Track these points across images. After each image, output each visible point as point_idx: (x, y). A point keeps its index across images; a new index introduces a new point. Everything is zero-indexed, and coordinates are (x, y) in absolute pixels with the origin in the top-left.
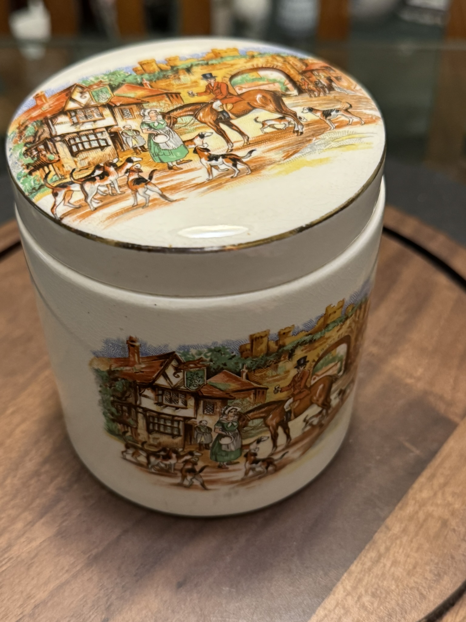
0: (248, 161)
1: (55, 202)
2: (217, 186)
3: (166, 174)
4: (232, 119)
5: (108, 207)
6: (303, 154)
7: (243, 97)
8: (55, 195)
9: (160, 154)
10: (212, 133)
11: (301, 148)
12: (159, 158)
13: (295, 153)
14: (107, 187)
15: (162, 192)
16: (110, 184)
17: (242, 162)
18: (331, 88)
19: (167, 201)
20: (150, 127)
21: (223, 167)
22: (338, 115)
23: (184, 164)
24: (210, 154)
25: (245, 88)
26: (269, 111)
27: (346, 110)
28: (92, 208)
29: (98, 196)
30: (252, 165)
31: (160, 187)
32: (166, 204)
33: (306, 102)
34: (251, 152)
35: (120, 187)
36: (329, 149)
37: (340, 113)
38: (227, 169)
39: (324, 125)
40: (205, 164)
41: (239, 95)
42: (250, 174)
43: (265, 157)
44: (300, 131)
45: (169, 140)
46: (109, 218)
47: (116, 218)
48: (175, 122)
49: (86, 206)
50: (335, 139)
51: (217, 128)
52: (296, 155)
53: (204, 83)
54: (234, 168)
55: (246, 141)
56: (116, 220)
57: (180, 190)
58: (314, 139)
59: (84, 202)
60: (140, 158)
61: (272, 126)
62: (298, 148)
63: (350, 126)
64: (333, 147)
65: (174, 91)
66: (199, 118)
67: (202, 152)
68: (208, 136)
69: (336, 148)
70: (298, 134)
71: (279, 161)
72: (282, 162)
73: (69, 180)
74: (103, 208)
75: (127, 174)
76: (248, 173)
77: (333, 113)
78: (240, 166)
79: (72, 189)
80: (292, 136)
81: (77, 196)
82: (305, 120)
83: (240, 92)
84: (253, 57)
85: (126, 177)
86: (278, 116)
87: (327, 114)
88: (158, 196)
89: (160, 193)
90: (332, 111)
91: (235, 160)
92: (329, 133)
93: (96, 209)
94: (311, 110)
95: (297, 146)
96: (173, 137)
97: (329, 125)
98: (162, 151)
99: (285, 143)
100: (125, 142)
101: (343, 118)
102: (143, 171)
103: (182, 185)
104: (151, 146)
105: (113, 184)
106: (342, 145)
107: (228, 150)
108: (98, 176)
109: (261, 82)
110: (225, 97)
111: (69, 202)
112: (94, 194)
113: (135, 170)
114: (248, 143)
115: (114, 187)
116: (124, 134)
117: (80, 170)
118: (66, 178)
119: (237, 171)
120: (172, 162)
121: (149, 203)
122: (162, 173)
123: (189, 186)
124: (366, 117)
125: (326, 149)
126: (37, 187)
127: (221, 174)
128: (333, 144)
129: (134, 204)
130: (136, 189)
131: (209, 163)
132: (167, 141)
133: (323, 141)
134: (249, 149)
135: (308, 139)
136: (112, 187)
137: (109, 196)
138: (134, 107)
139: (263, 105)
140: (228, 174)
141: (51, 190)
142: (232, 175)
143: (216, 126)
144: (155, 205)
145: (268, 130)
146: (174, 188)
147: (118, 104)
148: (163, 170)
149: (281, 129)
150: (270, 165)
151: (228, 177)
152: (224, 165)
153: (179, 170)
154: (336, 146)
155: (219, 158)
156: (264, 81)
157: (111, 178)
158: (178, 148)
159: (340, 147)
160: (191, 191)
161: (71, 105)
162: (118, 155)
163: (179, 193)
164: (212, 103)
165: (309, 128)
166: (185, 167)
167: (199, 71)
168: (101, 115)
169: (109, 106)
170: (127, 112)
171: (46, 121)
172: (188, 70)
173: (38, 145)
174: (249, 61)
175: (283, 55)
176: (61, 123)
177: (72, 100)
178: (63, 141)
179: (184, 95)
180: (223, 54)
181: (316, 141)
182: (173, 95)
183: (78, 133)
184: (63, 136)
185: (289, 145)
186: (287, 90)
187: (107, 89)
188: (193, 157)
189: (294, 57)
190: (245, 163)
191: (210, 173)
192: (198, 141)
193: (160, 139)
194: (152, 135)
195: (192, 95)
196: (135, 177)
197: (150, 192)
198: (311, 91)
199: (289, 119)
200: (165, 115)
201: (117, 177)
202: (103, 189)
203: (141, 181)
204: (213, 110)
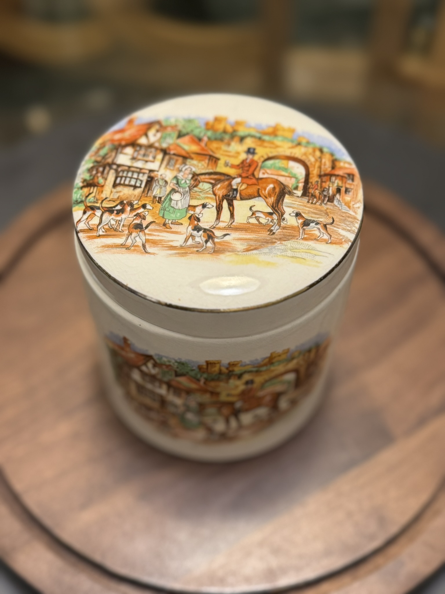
0: (218, 242)
1: (81, 218)
2: (183, 253)
3: (158, 229)
4: (236, 199)
5: (107, 238)
6: (260, 252)
7: (260, 181)
8: (85, 213)
9: (167, 209)
10: (213, 206)
11: (262, 247)
12: (164, 213)
13: (255, 249)
14: (116, 222)
15: (145, 243)
16: (119, 221)
17: (213, 241)
18: (331, 200)
19: (144, 251)
20: (178, 183)
21: (198, 239)
22: (315, 227)
23: (175, 225)
24: (198, 224)
25: (268, 173)
26: (267, 203)
27: (325, 226)
28: (98, 234)
29: (107, 227)
30: (218, 246)
31: (148, 237)
32: (142, 253)
33: (301, 205)
34: (225, 235)
35: (123, 226)
36: (283, 256)
37: (319, 226)
38: (199, 243)
39: (296, 233)
40: (188, 232)
41: (259, 179)
42: (211, 253)
43: (231, 243)
44: (274, 231)
45: (181, 200)
46: (103, 246)
47: (107, 249)
48: (196, 186)
49: (95, 230)
50: (294, 249)
51: (219, 204)
52: (255, 252)
53: (243, 156)
54: (204, 244)
55: (230, 224)
56: (106, 250)
57: (157, 246)
58: (279, 242)
59: (96, 227)
60: (152, 207)
61: (257, 218)
62: (260, 246)
63: (315, 241)
64: (286, 256)
65: (217, 155)
66: (214, 189)
67: (194, 220)
68: (208, 208)
69: (289, 257)
70: (270, 233)
71: (239, 252)
72: (240, 253)
73: (98, 205)
74: (103, 238)
75: (134, 217)
76: (210, 253)
77: (312, 225)
78: (209, 244)
79: (96, 213)
80: (264, 233)
81: (95, 221)
82: (286, 223)
83: (261, 176)
84: (299, 144)
85: (132, 219)
86: (270, 210)
87: (306, 223)
88: (141, 245)
89: (144, 242)
90: (313, 222)
91: (210, 237)
92: (294, 241)
93: (99, 236)
94: (298, 215)
95: (261, 243)
96: (185, 198)
97: (300, 234)
98: (170, 208)
99: (256, 238)
100: (152, 189)
101: (317, 233)
102: (146, 219)
103: (161, 242)
104: (166, 200)
105: (121, 222)
106: (295, 257)
107: (211, 227)
108: (117, 210)
109: (283, 173)
110: (247, 177)
111: (88, 223)
112: (105, 224)
113: (142, 215)
114: (230, 226)
115: (120, 224)
116: (157, 181)
117: (110, 200)
118: (97, 203)
119: (204, 247)
120: (169, 220)
121: (132, 247)
122: (156, 227)
123: (165, 246)
124: (336, 237)
125: (280, 255)
126: (79, 200)
127: (192, 245)
128: (289, 253)
129: (123, 243)
130: (132, 232)
131: (192, 231)
132: (179, 201)
133: (283, 247)
134: (227, 231)
135: (274, 240)
136: (119, 223)
137: (112, 230)
138: (180, 160)
139: (267, 196)
140: (197, 247)
141: (84, 208)
142: (199, 249)
143: (220, 201)
144: (135, 250)
145: (253, 221)
146: (155, 243)
147: (172, 152)
148: (158, 224)
149: (262, 223)
150: (230, 252)
151: (196, 249)
152: (200, 238)
153: (170, 229)
154: (290, 256)
155: (201, 231)
156: (287, 172)
157: (124, 216)
158: (182, 209)
159: (293, 257)
160: (163, 250)
161: (143, 141)
162: (140, 199)
163: (156, 248)
164: (234, 178)
165: (282, 232)
166: (175, 228)
167: (249, 143)
168: (154, 158)
169: (165, 152)
170: (172, 162)
171: (118, 147)
172: (242, 139)
173: (100, 166)
174: (293, 147)
175: (325, 150)
176: (125, 154)
177: (146, 135)
178: (116, 170)
179: (221, 163)
180: (280, 133)
181: (278, 245)
182: (214, 159)
183: (129, 167)
184: (119, 166)
185: (256, 240)
186: (296, 188)
187: (175, 135)
188: (186, 222)
189: (332, 155)
190: (214, 243)
191: (186, 240)
192: (198, 210)
193: (176, 197)
194: (173, 191)
195: (226, 165)
196: (138, 221)
197: (139, 239)
198: (313, 196)
199: (275, 217)
200: (195, 176)
201: (127, 217)
202: (113, 222)
203: (139, 227)
204: (230, 185)
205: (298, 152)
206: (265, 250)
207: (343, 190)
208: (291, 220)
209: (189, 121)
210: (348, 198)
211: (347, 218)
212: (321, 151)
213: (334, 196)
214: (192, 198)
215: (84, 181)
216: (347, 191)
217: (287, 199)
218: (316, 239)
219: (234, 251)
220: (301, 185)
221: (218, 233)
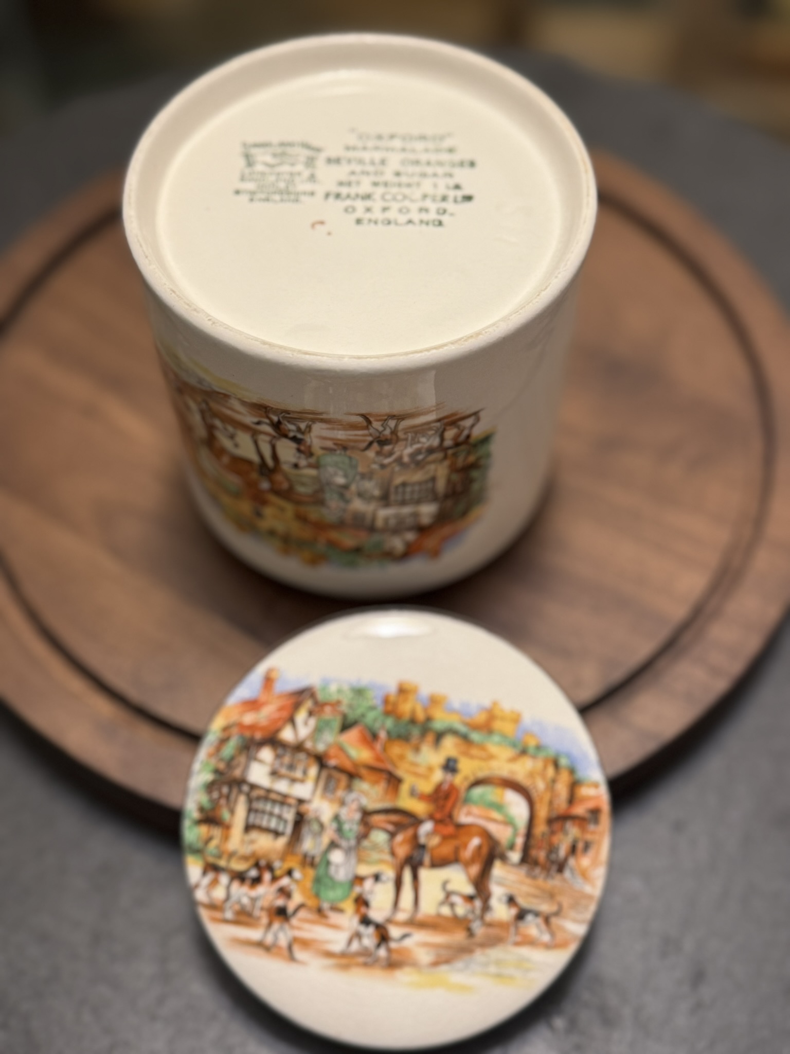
1: (201, 880)
2: (344, 965)
3: (310, 918)
4: (423, 866)
5: (238, 925)
6: (451, 968)
7: (460, 831)
8: (204, 873)
9: (323, 881)
10: (390, 879)
11: (455, 959)
12: (318, 888)
13: (446, 962)
14: (250, 900)
15: (292, 943)
16: (255, 898)
17: (387, 946)
20: (339, 830)
21: (366, 942)
22: (532, 922)
23: (334, 912)
24: (367, 913)
25: (473, 815)
26: (468, 875)
27: (547, 920)
28: (225, 916)
34: (405, 936)
35: (261, 908)
36: (483, 973)
37: (538, 919)
38: (367, 948)
39: (504, 934)
40: (353, 926)
41: (459, 826)
42: (384, 968)
43: (413, 952)
45: (344, 863)
46: (232, 940)
48: (366, 836)
51: (399, 874)
52: (444, 967)
53: (438, 776)
54: (375, 951)
55: (412, 915)
57: (309, 950)
58: (479, 951)
60: (302, 876)
61: (452, 905)
62: (452, 957)
63: (530, 947)
64: (489, 974)
65: (400, 773)
66: (393, 843)
67: (361, 906)
68: (383, 882)
69: (492, 975)
70: (468, 934)
71: (422, 967)
72: (424, 969)
73: (223, 863)
74: (232, 925)
75: (277, 894)
76: (382, 966)
77: (529, 917)
78: (382, 952)
79: (221, 879)
80: (460, 933)
81: (220, 892)
83: (463, 819)
84: (524, 752)
87: (521, 916)
89: (290, 942)
90: (531, 912)
91: (383, 937)
94: (511, 900)
95: (455, 951)
96: (350, 861)
98: (327, 878)
99: (447, 942)
100: (303, 839)
103: (315, 944)
104: (321, 862)
105: (257, 901)
106: (501, 974)
107: (386, 919)
108: (250, 878)
109: (496, 815)
110: (442, 821)
112: (235, 901)
113: (287, 891)
114: (412, 920)
116: (309, 824)
117: (240, 858)
118: (222, 859)
119: (375, 957)
120: (326, 902)
121: (273, 947)
122: (308, 914)
123: (319, 950)
125: (479, 973)
126: (195, 846)
128: (493, 969)
129: (260, 940)
130: (272, 922)
131: (358, 926)
132: (340, 865)
133: (485, 959)
134: (407, 929)
135: (472, 947)
138: (344, 779)
139: (469, 862)
140: (364, 956)
141: (203, 863)
142: (367, 960)
143: (400, 869)
145: (446, 911)
146: (306, 944)
147: (332, 762)
148: (310, 909)
149: (458, 916)
150: (410, 967)
152: (369, 938)
153: (326, 919)
154: (494, 974)
155: (371, 926)
156: (501, 813)
157: (261, 890)
158: (344, 882)
159: (497, 976)
160: (317, 958)
161: (287, 735)
162: (284, 858)
163: (307, 953)
164: (422, 822)
165: (486, 931)
166: (334, 918)
167: (450, 746)
168: (305, 772)
169: (320, 760)
170: (332, 784)
171: (250, 747)
172: (439, 737)
173: (224, 783)
174: (513, 760)
175: (563, 762)
176: (261, 761)
177: (291, 720)
178: (248, 795)
179: (405, 788)
180: (497, 725)
181: (479, 956)
182: (394, 782)
183: (269, 791)
184: (253, 787)
185: (448, 947)
186: (512, 847)
187: (337, 724)
188: (349, 906)
189: (572, 771)
190: (389, 950)
191: (350, 942)
192: (368, 884)
193: (337, 857)
194: (333, 845)
195: (413, 793)
196: (280, 902)
197: (282, 935)
198: (536, 863)
199: (478, 903)
200: (366, 814)
201: (266, 892)
202: (245, 901)
203: (282, 913)
204: (415, 837)
205: (521, 770)
206: (459, 964)
207: (580, 846)
208: (501, 911)
209: (359, 692)
210: (585, 861)
211: (579, 899)
212: (556, 764)
213: (566, 860)
214: (360, 860)
215: (201, 809)
216: (587, 846)
217: (498, 870)
218: (531, 942)
219: (414, 964)
220: (520, 841)
221: (395, 932)
